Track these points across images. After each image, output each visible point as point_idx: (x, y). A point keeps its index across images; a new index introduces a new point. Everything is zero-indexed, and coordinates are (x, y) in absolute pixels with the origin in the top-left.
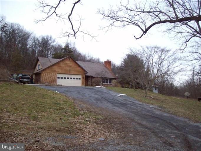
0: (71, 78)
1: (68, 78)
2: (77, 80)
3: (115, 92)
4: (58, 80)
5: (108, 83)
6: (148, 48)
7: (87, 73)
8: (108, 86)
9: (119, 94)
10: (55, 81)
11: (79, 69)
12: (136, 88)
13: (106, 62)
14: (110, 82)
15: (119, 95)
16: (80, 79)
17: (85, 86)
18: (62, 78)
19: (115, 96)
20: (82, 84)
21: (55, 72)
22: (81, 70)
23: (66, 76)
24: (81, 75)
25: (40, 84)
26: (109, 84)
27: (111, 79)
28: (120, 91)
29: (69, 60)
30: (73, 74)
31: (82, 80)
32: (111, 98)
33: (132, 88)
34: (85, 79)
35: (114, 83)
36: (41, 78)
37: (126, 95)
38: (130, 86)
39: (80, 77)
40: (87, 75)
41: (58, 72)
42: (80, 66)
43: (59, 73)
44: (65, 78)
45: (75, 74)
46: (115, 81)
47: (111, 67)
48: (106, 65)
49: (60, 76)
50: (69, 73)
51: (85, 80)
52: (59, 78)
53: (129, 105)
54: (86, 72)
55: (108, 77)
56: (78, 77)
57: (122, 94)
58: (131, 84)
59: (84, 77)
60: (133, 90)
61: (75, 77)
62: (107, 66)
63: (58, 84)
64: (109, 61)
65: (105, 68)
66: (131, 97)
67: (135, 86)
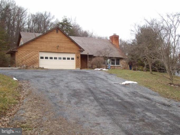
0: (60, 58)
1: (55, 58)
2: (69, 60)
3: (118, 76)
4: (41, 61)
5: (114, 64)
6: (168, 16)
7: (84, 50)
8: (115, 68)
9: (124, 81)
10: (37, 62)
11: (72, 45)
12: (153, 71)
13: (112, 38)
14: (118, 63)
15: (124, 83)
16: (73, 59)
17: (81, 69)
18: (46, 58)
19: (116, 85)
20: (77, 66)
21: (37, 50)
22: (75, 47)
23: (53, 55)
24: (75, 53)
25: (15, 67)
26: (116, 65)
27: (118, 59)
28: (127, 76)
29: (57, 32)
30: (62, 52)
31: (76, 61)
32: (105, 91)
33: (148, 70)
34: (80, 59)
35: (123, 65)
36: (16, 59)
37: (136, 83)
38: (145, 68)
39: (74, 56)
40: (84, 53)
41: (41, 50)
42: (73, 41)
43: (43, 50)
44: (51, 58)
45: (65, 52)
46: (125, 61)
47: (119, 43)
48: (112, 41)
49: (44, 55)
50: (57, 51)
51: (80, 61)
52: (42, 58)
53: (139, 110)
54: (82, 50)
55: (114, 56)
56: (71, 56)
57: (129, 80)
58: (146, 64)
59: (80, 56)
60: (148, 73)
61: (66, 56)
62: (114, 42)
63: (41, 66)
64: (116, 35)
65: (110, 44)
66: (146, 86)
67: (152, 68)
